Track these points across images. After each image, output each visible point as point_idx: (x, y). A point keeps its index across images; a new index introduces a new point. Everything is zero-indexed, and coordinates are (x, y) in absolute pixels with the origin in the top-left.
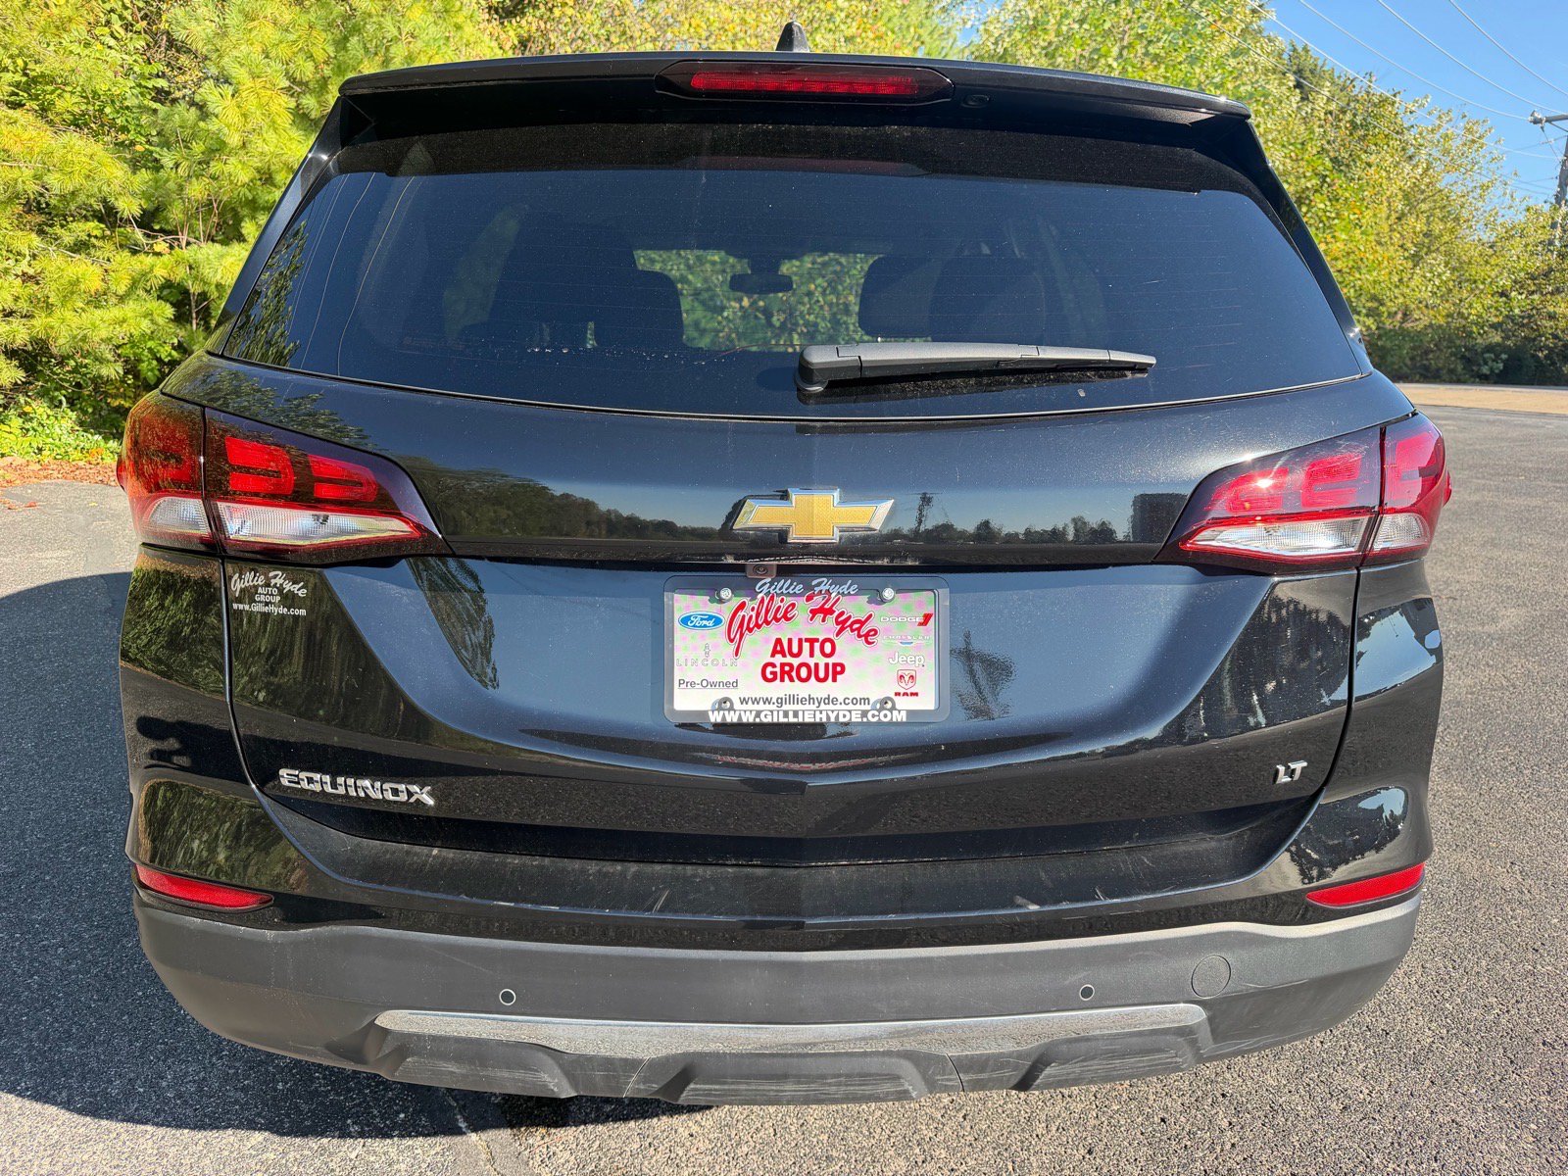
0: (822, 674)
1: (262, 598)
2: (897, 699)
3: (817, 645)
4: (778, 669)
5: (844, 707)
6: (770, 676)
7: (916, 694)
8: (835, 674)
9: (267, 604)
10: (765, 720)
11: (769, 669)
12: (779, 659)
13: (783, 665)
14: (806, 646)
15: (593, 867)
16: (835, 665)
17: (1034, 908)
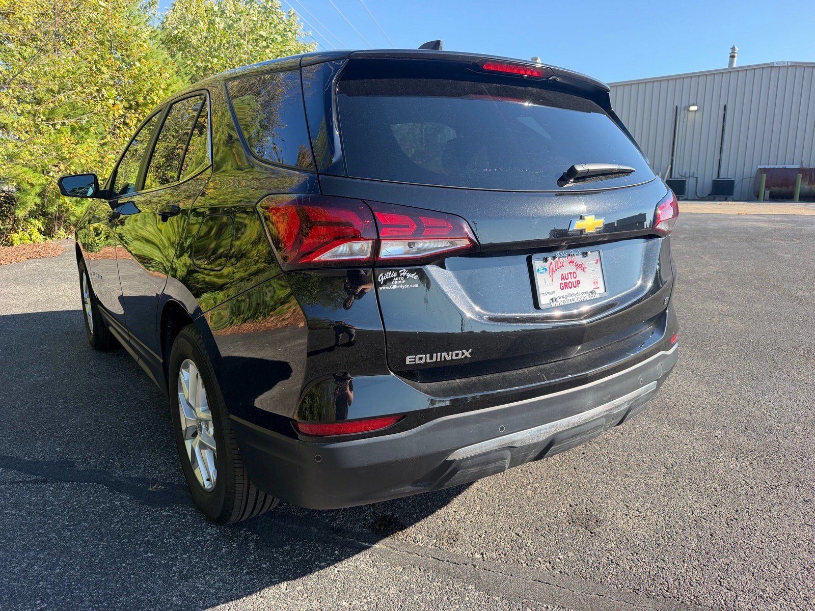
0: (575, 285)
1: (396, 282)
2: (596, 290)
3: (572, 274)
4: (564, 285)
5: (582, 296)
6: (562, 288)
7: (598, 288)
8: (578, 284)
9: (398, 285)
10: (566, 304)
11: (562, 285)
12: (563, 281)
13: (565, 283)
14: (569, 275)
15: (514, 373)
16: (577, 281)
17: (632, 355)
